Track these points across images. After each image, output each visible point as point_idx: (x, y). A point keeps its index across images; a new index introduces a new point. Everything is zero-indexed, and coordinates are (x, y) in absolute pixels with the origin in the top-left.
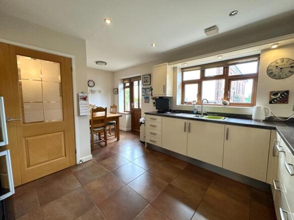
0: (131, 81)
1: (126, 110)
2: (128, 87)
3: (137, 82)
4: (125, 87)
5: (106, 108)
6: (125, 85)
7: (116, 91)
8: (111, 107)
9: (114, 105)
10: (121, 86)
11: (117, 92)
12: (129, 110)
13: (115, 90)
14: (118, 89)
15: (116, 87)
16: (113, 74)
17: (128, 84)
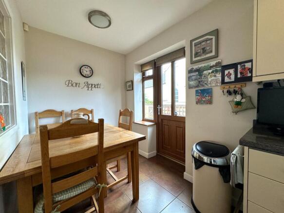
0: (156, 65)
1: (147, 117)
2: (149, 78)
3: (170, 64)
4: (144, 79)
5: (101, 121)
6: (144, 74)
7: (129, 86)
8: (121, 114)
9: (127, 110)
10: (137, 77)
11: (131, 87)
12: (152, 118)
13: (128, 84)
14: (132, 82)
15: (129, 79)
16: (124, 57)
17: (150, 72)
